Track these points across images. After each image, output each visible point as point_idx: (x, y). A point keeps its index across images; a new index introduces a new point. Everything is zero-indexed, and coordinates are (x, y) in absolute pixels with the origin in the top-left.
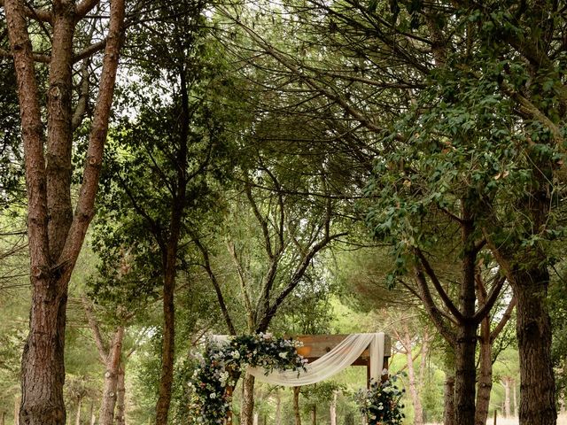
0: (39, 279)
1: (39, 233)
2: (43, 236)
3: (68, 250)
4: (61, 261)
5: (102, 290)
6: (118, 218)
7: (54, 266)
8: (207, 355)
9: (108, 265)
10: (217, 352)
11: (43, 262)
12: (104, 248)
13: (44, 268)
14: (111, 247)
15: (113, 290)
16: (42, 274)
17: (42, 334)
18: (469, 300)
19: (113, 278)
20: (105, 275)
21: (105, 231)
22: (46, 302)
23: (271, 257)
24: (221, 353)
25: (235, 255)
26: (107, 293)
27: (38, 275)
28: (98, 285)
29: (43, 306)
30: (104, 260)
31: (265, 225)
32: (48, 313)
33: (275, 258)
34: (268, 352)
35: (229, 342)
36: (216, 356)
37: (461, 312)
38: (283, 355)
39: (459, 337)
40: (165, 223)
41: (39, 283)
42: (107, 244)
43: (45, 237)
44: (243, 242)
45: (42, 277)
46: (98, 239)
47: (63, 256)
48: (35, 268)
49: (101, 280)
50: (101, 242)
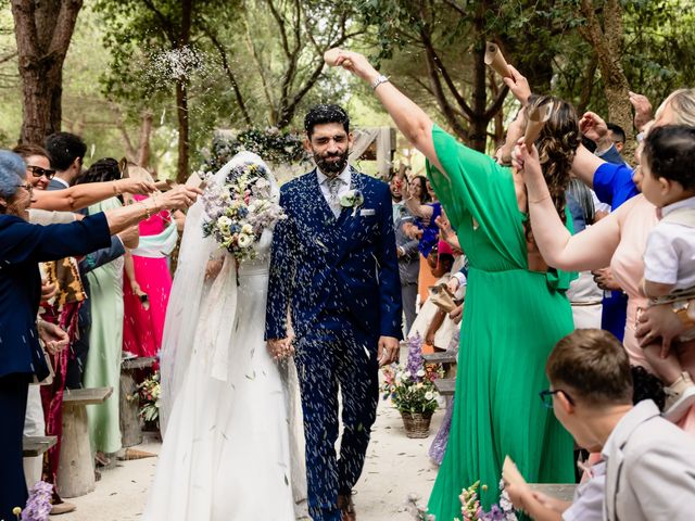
0: (27, 69)
1: (25, 21)
2: (29, 23)
3: (57, 39)
4: (51, 51)
5: (115, 88)
6: (127, 12)
7: (44, 56)
8: (214, 150)
9: (120, 62)
10: (223, 147)
11: (31, 52)
12: (115, 43)
13: (32, 58)
14: (122, 43)
15: (126, 88)
16: (30, 65)
17: (35, 128)
18: (480, 97)
19: (125, 75)
20: (118, 72)
21: (115, 26)
22: (37, 94)
23: (289, 55)
24: (227, 148)
25: (256, 55)
26: (121, 90)
27: (26, 65)
28: (111, 83)
29: (34, 98)
30: (116, 56)
31: (282, 23)
32: (39, 106)
33: (293, 58)
34: (274, 147)
35: (235, 137)
36: (222, 151)
37: (473, 109)
38: (289, 149)
39: (470, 134)
40: (177, 18)
41: (29, 74)
42: (118, 40)
43: (32, 24)
44: (262, 41)
45: (30, 68)
46: (109, 35)
47: (52, 45)
48: (23, 58)
49: (113, 77)
50: (113, 38)
